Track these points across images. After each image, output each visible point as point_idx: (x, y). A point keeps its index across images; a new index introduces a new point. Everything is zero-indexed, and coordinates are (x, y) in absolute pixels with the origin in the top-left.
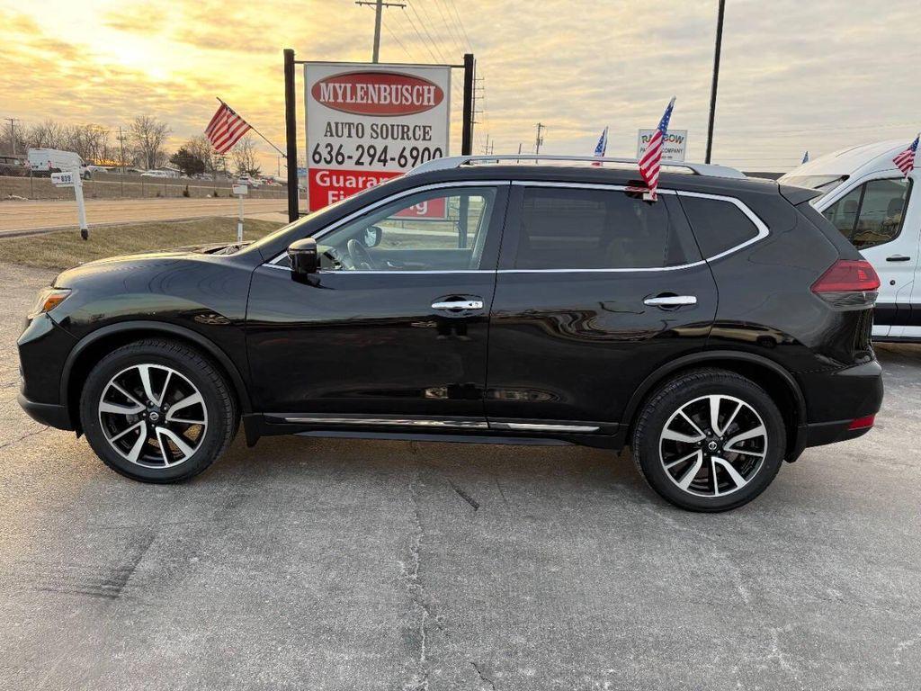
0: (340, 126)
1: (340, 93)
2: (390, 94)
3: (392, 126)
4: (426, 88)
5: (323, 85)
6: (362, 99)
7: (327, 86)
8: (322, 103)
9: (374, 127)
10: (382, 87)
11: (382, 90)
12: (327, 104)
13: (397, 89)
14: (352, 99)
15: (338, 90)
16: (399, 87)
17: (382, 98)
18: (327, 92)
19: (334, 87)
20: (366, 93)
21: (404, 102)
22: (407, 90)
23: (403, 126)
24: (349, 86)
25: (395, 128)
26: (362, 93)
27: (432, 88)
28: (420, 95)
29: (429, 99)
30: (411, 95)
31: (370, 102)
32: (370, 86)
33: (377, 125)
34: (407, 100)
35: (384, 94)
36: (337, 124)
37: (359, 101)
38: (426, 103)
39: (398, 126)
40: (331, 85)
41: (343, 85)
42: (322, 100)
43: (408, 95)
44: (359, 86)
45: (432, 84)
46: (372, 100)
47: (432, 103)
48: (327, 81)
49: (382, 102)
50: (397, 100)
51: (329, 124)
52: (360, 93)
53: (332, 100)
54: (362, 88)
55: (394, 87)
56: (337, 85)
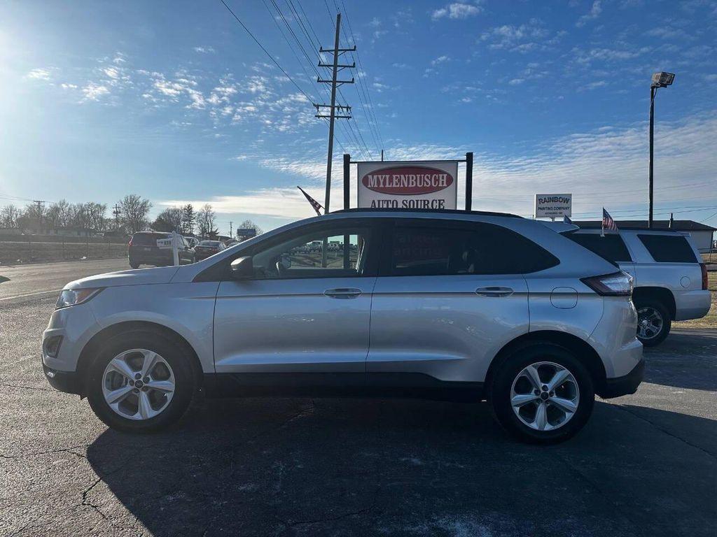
0: (381, 202)
1: (382, 181)
2: (416, 180)
3: (417, 201)
4: (441, 175)
5: (370, 177)
6: (397, 184)
7: (373, 178)
8: (369, 188)
9: (405, 202)
10: (410, 176)
11: (411, 178)
12: (373, 189)
13: (421, 177)
14: (389, 184)
15: (380, 179)
16: (423, 175)
17: (411, 184)
18: (373, 181)
19: (378, 178)
20: (399, 181)
21: (425, 185)
22: (428, 177)
23: (424, 201)
24: (388, 176)
25: (419, 202)
26: (397, 181)
27: (445, 175)
28: (437, 180)
29: (443, 182)
30: (431, 180)
31: (402, 186)
32: (402, 176)
33: (406, 201)
34: (427, 184)
35: (412, 181)
36: (379, 201)
37: (394, 186)
38: (440, 185)
39: (421, 201)
40: (375, 177)
41: (384, 176)
42: (369, 186)
43: (428, 181)
44: (394, 176)
45: (445, 173)
46: (403, 184)
47: (445, 185)
48: (373, 174)
49: (410, 186)
50: (420, 184)
51: (374, 201)
52: (395, 180)
53: (376, 186)
54: (397, 178)
55: (418, 176)
56: (380, 176)
